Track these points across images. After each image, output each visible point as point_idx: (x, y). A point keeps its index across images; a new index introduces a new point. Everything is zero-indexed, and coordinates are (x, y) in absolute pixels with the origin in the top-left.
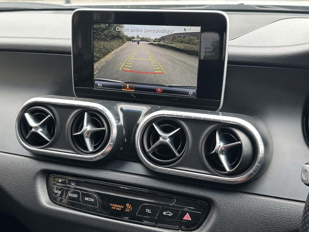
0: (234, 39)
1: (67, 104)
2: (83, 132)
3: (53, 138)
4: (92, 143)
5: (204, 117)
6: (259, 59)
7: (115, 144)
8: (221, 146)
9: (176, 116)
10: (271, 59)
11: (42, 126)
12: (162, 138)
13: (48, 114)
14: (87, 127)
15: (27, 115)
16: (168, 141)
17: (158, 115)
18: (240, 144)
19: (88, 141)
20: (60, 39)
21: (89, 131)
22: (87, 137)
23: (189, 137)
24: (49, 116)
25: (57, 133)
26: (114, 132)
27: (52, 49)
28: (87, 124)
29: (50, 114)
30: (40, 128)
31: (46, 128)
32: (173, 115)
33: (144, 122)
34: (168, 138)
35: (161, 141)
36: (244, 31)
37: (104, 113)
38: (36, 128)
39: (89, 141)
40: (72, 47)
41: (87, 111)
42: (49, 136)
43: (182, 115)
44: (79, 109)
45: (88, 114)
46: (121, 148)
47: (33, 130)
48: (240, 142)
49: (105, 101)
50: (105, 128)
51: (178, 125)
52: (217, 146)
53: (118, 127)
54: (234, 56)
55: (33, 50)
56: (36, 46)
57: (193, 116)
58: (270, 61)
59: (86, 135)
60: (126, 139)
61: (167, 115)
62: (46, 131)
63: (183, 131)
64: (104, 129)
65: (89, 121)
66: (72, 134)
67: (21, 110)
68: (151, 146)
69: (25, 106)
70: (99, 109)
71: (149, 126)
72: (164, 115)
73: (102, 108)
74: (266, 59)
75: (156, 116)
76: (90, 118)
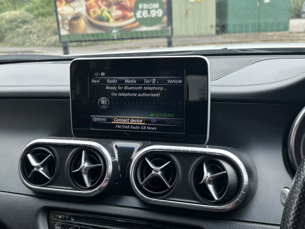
1: (66, 144)
2: (81, 169)
3: (53, 177)
4: (89, 179)
5: (192, 150)
6: (239, 97)
7: (111, 179)
8: (208, 177)
9: (166, 150)
10: (250, 96)
11: (42, 165)
12: (154, 171)
13: (48, 154)
14: (85, 164)
15: (29, 156)
16: (159, 173)
17: (150, 150)
19: (85, 177)
20: (60, 86)
21: (87, 167)
22: (85, 173)
23: (179, 169)
24: (50, 155)
26: (110, 168)
28: (85, 161)
29: (50, 154)
30: (41, 168)
31: (47, 167)
32: (164, 149)
33: (137, 157)
34: (160, 171)
35: (153, 174)
37: (100, 150)
38: (38, 167)
39: (87, 177)
41: (84, 149)
42: (50, 175)
43: (172, 149)
44: (78, 147)
45: (85, 152)
46: (117, 183)
47: (35, 169)
48: (225, 172)
49: (101, 140)
50: (102, 165)
51: (169, 159)
52: (205, 177)
53: (113, 163)
54: (217, 94)
55: (35, 97)
57: (182, 150)
58: (249, 98)
60: (121, 175)
61: (158, 149)
62: (47, 170)
63: (173, 164)
64: (100, 166)
65: (87, 159)
66: (70, 171)
67: (23, 152)
68: (145, 179)
69: (28, 147)
70: (96, 147)
71: (142, 161)
72: (156, 149)
73: (99, 146)
74: (245, 96)
75: (148, 150)
76: (87, 156)
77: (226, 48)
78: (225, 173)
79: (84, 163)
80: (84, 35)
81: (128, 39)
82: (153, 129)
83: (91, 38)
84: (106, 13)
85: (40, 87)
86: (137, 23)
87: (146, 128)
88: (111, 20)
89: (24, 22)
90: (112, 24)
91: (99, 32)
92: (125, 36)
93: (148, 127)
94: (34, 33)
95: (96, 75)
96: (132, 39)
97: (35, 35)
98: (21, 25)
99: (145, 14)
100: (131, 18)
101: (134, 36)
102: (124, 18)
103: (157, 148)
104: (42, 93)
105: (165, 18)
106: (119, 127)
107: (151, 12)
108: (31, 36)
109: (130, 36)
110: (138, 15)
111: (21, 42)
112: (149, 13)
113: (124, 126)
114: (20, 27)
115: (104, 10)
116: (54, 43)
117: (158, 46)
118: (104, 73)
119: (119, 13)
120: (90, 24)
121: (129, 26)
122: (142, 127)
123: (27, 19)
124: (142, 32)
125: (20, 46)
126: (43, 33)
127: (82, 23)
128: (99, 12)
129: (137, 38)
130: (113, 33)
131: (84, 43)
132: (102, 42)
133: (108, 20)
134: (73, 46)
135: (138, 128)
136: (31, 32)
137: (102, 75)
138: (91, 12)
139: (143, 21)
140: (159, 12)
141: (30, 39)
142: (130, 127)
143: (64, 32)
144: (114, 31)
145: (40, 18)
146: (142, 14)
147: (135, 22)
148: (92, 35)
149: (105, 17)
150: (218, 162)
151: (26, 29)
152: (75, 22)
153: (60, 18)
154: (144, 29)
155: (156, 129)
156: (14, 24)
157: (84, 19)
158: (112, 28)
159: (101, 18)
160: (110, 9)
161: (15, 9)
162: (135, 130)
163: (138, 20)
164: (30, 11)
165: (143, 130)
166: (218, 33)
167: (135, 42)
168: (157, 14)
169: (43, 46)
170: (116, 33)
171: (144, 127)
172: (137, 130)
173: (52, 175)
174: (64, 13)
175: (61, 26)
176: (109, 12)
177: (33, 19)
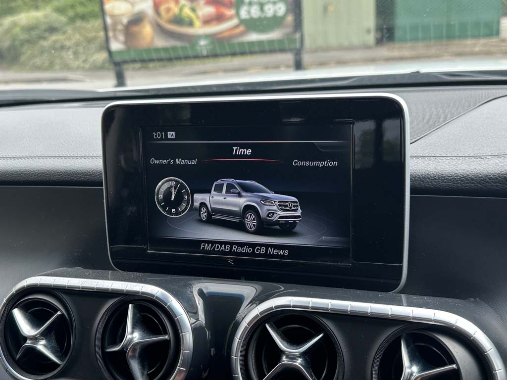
0: (415, 141)
1: (93, 288)
2: (126, 346)
3: (67, 358)
4: (143, 366)
5: (374, 311)
6: (473, 183)
7: (190, 368)
8: (414, 374)
9: (312, 308)
10: (499, 183)
11: (45, 335)
12: (287, 357)
13: (56, 310)
14: (134, 336)
15: (17, 314)
16: (299, 362)
17: (276, 307)
18: (454, 369)
19: (135, 366)
20: (84, 157)
21: (137, 343)
22: (133, 357)
23: (344, 354)
24: (59, 313)
25: (74, 347)
27: (68, 178)
28: (134, 327)
29: (60, 310)
30: (42, 339)
31: (53, 337)
32: (308, 307)
33: (247, 323)
34: (300, 357)
35: (285, 364)
36: (434, 125)
37: (166, 304)
38: (35, 339)
39: (138, 363)
40: (103, 174)
41: (132, 301)
42: (61, 354)
43: (325, 307)
44: (119, 297)
45: (134, 308)
46: (205, 375)
47: (29, 343)
48: (454, 366)
49: (169, 277)
50: (169, 337)
51: (319, 328)
52: (406, 373)
53: (195, 330)
54: (423, 178)
55: (33, 181)
56: (39, 173)
57: (349, 309)
58: (497, 186)
59: (130, 354)
60: (212, 350)
61: (294, 306)
62: (54, 344)
63: (328, 340)
64: (167, 339)
65: (137, 322)
66: (103, 348)
67: (5, 304)
68: (266, 373)
69: (13, 294)
70: (157, 297)
71: (258, 331)
72: (289, 306)
73: (163, 294)
74: (488, 182)
75: (271, 308)
76: (138, 315)
77: (418, 72)
78: (453, 370)
79: (132, 333)
80: (148, 51)
81: (226, 55)
82: (281, 252)
83: (163, 55)
84: (187, 11)
85: (45, 160)
86: (242, 28)
87: (267, 250)
88: (197, 23)
89: (52, 30)
90: (199, 29)
91: (178, 44)
92: (218, 51)
93: (270, 249)
94: (69, 48)
95: (156, 136)
96: (234, 54)
97: (70, 53)
98: (47, 34)
99: (255, 12)
100: (231, 18)
101: (238, 50)
102: (219, 18)
103: (292, 304)
104: (47, 174)
105: (290, 18)
106: (208, 247)
107: (266, 8)
108: (64, 54)
109: (228, 50)
110: (244, 13)
111: (47, 64)
112: (262, 9)
113: (218, 246)
114: (44, 38)
115: (184, 6)
116: (103, 64)
117: (276, 67)
118: (174, 133)
119: (210, 10)
120: (160, 30)
121: (227, 34)
122: (258, 249)
123: (57, 25)
124: (252, 44)
125: (45, 69)
126: (84, 48)
127: (147, 30)
128: (175, 10)
129: (243, 54)
130: (201, 46)
131: (151, 65)
132: (184, 61)
133: (191, 24)
134: (134, 69)
135: (249, 250)
136: (63, 47)
137: (169, 137)
138: (162, 9)
139: (252, 25)
140: (280, 8)
141: (62, 58)
142: (231, 248)
143: (116, 46)
144: (203, 43)
145: (79, 23)
146: (249, 12)
147: (237, 26)
148: (166, 50)
149: (186, 19)
150: (434, 339)
151: (55, 42)
152: (135, 29)
153: (109, 21)
154: (254, 37)
155: (286, 253)
156: (34, 33)
157: (150, 22)
158: (199, 37)
159: (178, 20)
160: (195, 4)
161: (37, 8)
162: (241, 254)
163: (242, 22)
164: (60, 10)
165: (260, 255)
166: (379, 42)
167: (237, 61)
168: (275, 12)
169: (83, 69)
170: (206, 46)
171: (260, 250)
172: (246, 254)
173: (66, 354)
174: (117, 12)
175: (111, 34)
176: (193, 10)
177: (67, 24)
